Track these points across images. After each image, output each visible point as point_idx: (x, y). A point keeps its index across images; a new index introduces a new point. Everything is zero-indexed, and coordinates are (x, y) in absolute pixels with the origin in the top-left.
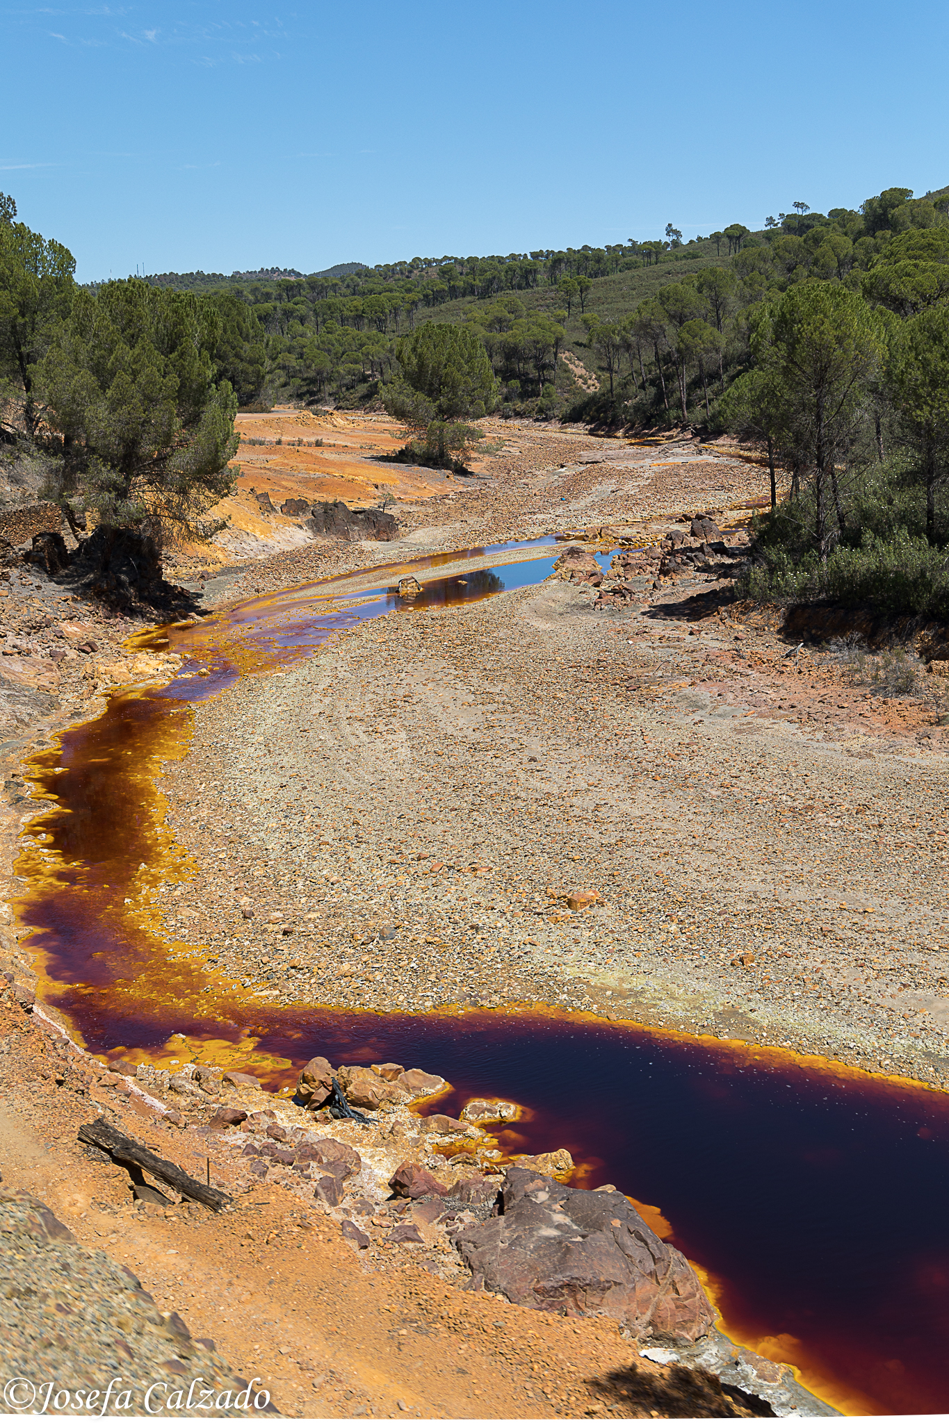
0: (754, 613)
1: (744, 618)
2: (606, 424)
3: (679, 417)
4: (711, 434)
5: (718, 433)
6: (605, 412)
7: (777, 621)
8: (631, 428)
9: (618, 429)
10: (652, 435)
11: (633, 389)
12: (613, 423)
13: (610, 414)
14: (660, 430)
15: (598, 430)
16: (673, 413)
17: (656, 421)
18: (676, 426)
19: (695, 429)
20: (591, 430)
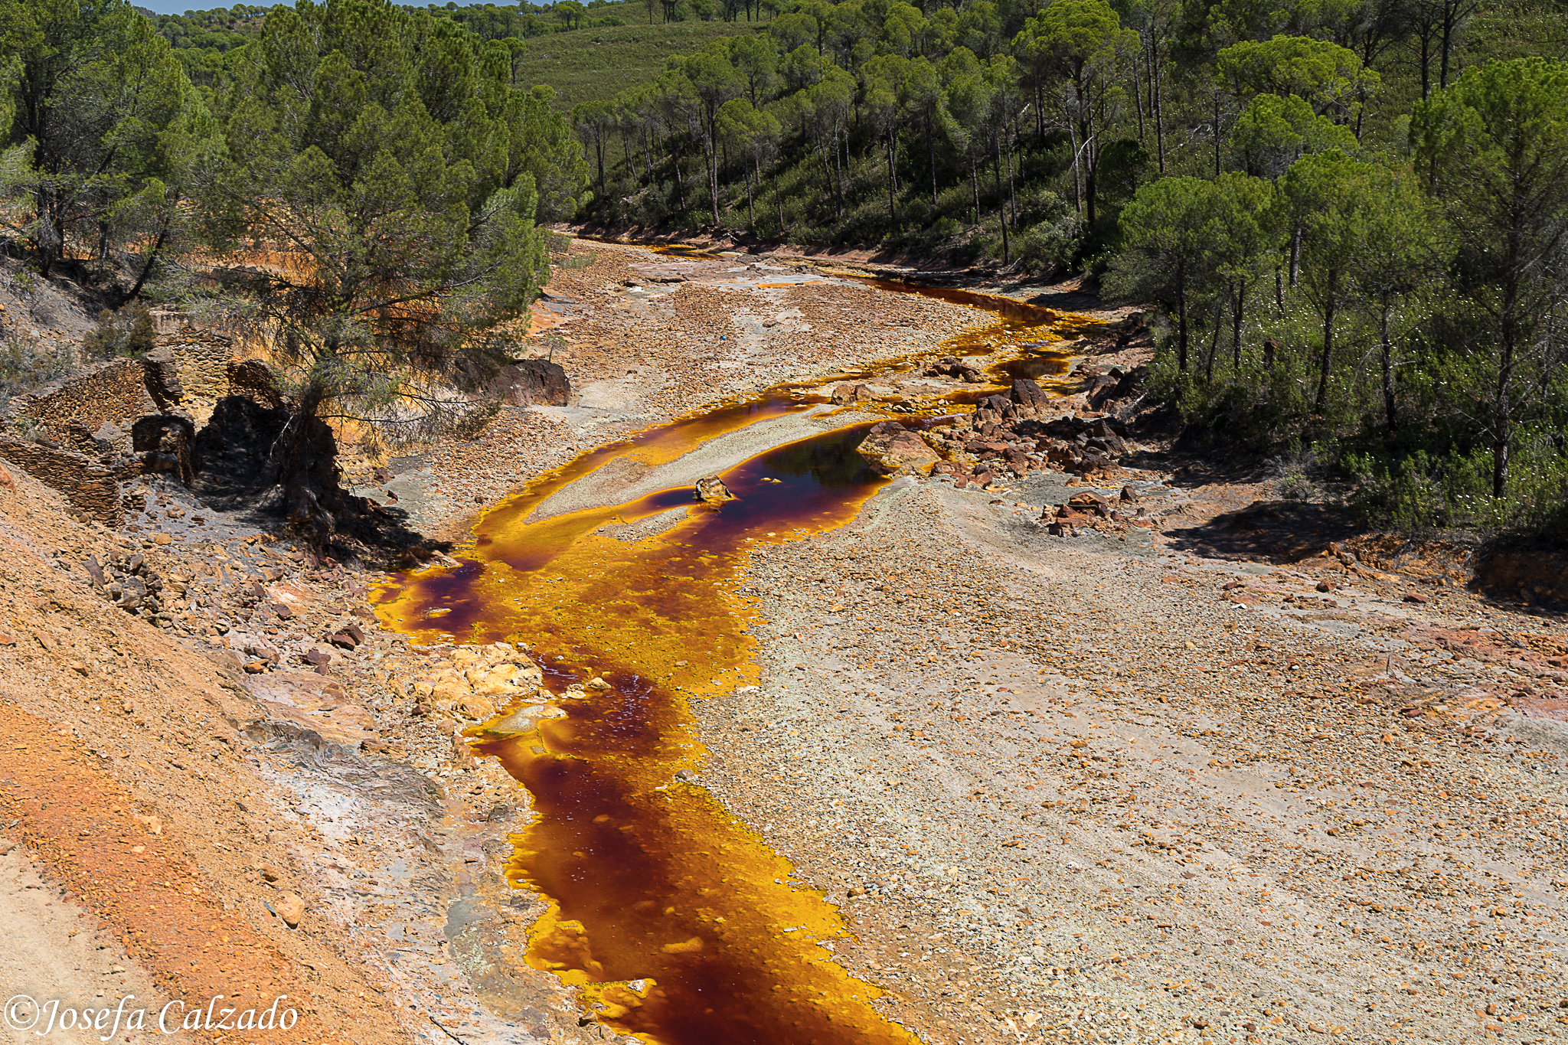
0: (1407, 556)
1: (1391, 562)
2: (601, 224)
3: (709, 221)
4: (761, 243)
5: (773, 243)
6: (597, 210)
7: (1460, 570)
8: (640, 231)
9: (619, 233)
10: (672, 241)
11: (631, 182)
12: (611, 224)
13: (606, 213)
14: (681, 235)
15: (591, 233)
16: (698, 215)
17: (676, 224)
18: (704, 231)
19: (736, 235)
20: (581, 232)
